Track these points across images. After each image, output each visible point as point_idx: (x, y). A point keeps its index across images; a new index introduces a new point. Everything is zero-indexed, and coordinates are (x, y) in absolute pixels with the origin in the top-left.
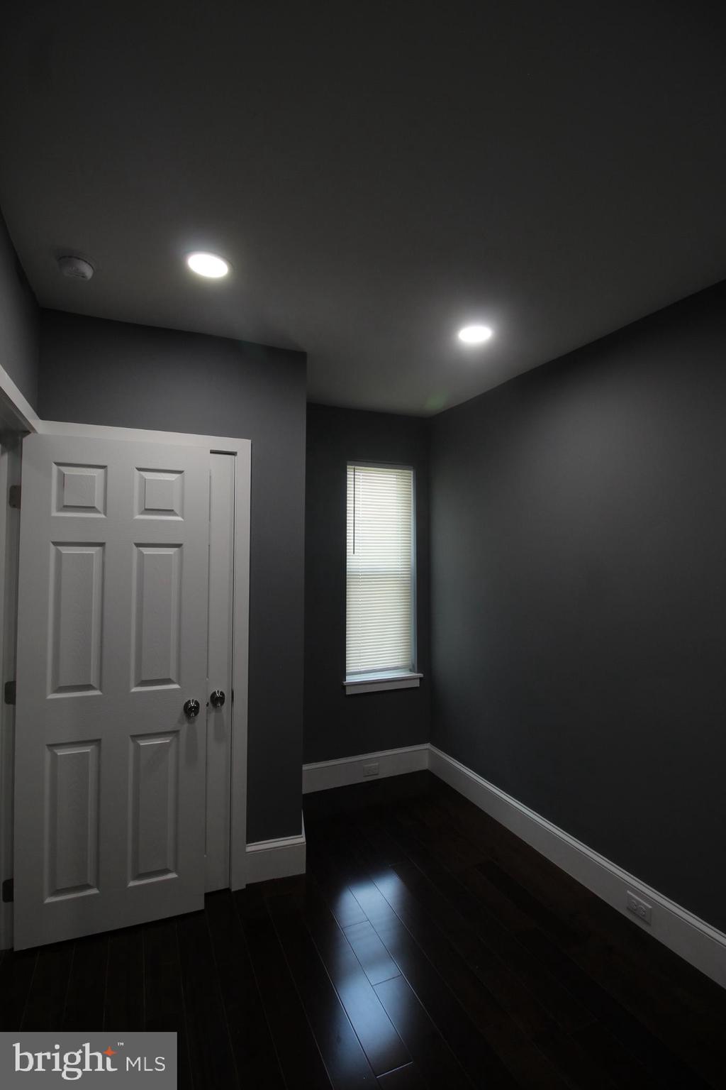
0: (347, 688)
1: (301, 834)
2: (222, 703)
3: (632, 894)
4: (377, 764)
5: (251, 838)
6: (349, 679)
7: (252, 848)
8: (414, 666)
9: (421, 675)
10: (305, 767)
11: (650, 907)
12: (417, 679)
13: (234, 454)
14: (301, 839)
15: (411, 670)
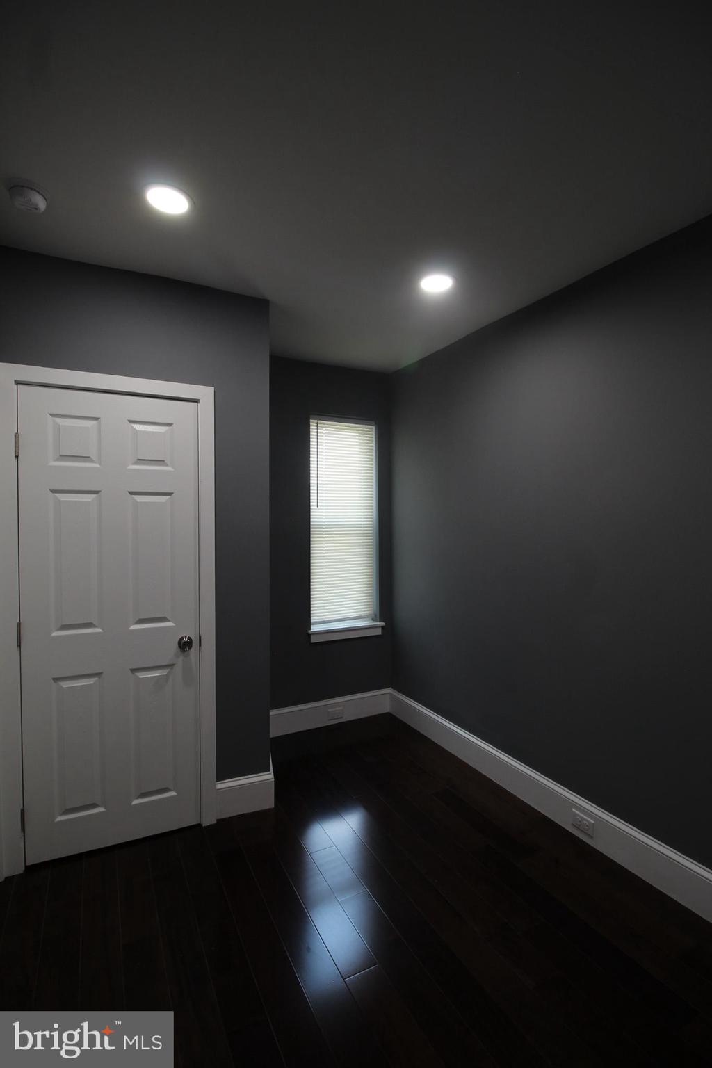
0: (312, 636)
1: (269, 771)
2: (190, 647)
3: (577, 812)
4: (341, 708)
5: (221, 776)
6: (314, 628)
7: (222, 785)
8: (376, 616)
9: (383, 624)
10: (272, 713)
11: (593, 822)
12: (379, 627)
13: (196, 401)
14: (269, 776)
15: (373, 620)
